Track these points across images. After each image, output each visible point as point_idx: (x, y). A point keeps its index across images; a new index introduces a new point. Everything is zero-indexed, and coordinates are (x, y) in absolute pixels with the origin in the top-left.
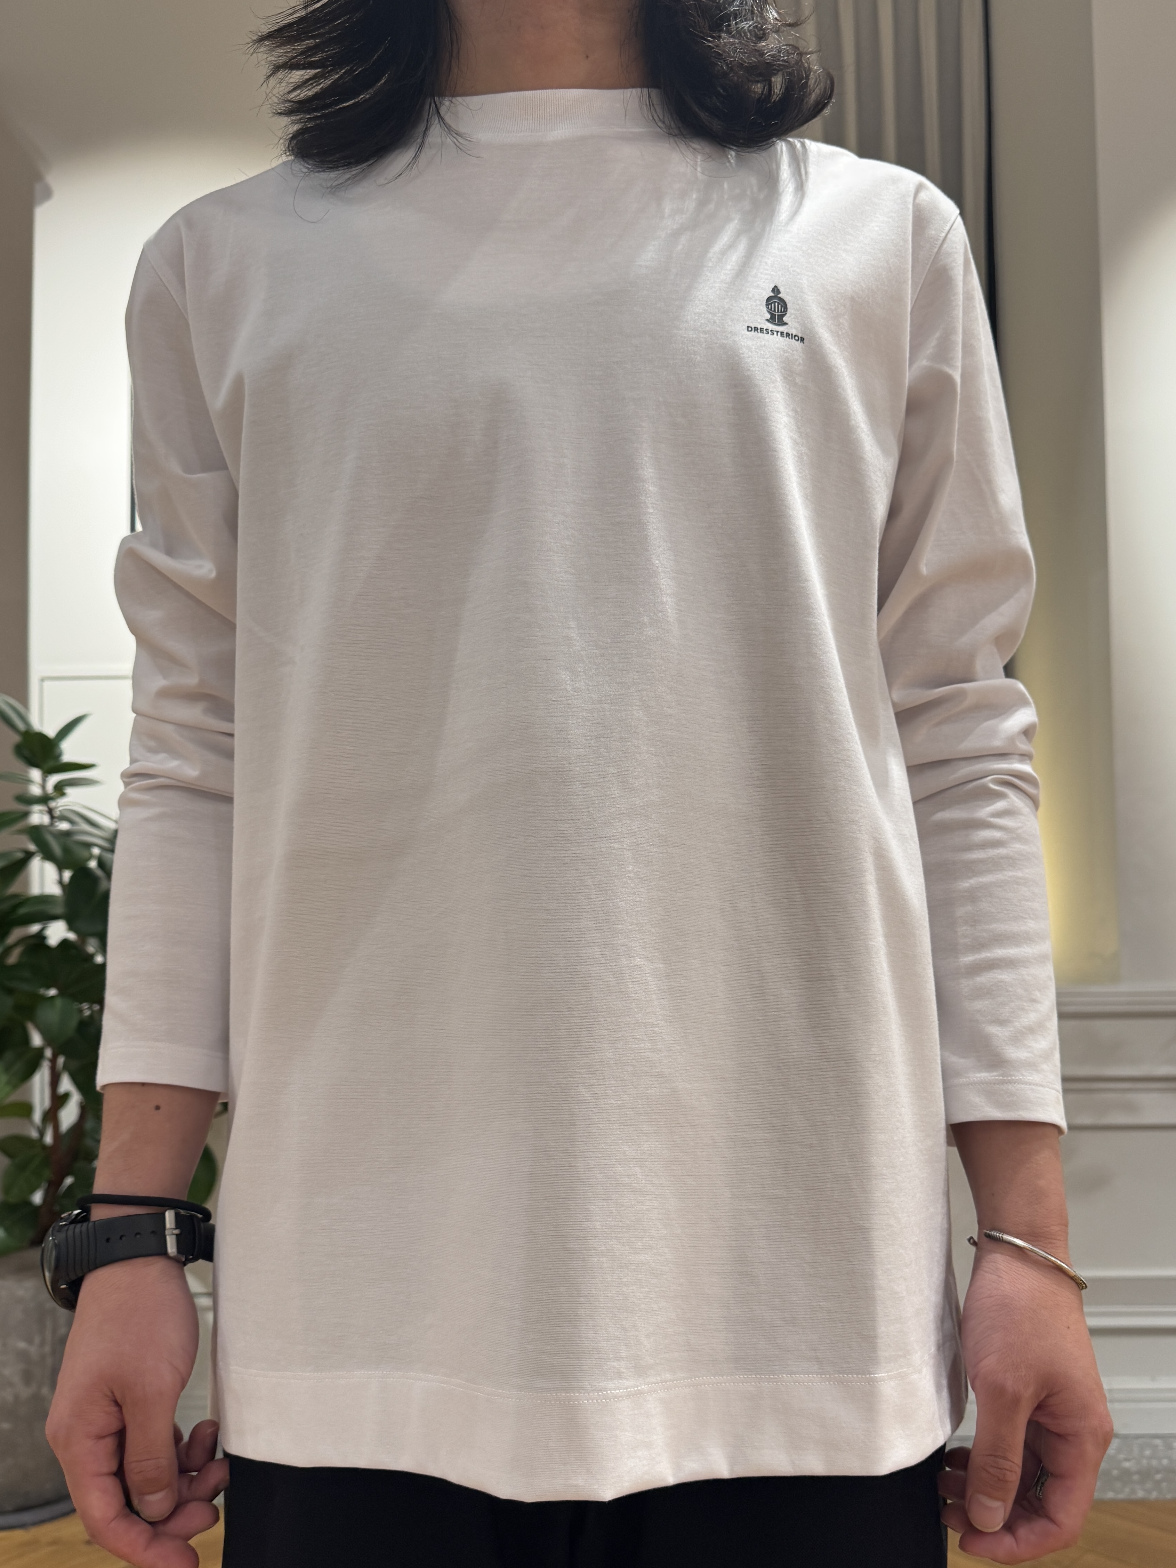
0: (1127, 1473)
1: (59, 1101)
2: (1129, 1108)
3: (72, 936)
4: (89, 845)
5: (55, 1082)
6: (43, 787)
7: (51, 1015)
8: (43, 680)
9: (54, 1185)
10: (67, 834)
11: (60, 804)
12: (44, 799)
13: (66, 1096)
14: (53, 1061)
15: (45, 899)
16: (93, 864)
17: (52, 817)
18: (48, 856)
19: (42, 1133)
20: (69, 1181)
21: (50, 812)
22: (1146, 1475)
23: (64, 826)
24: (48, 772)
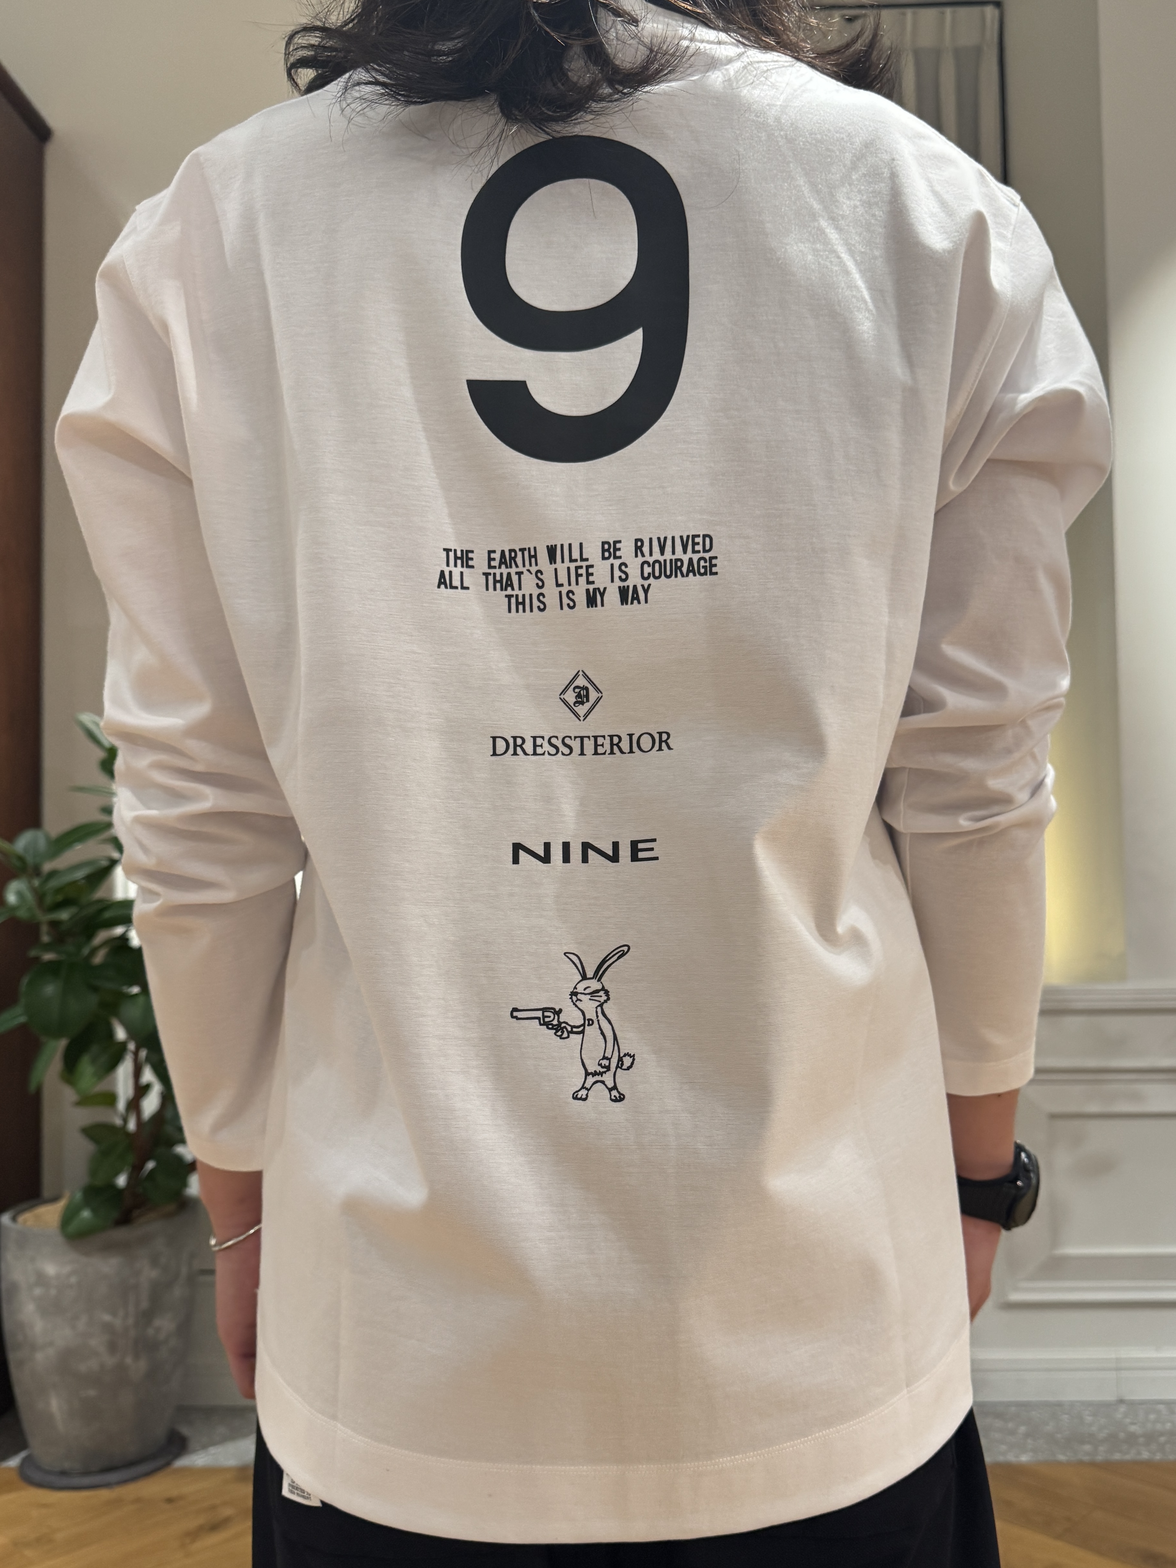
1: (141, 1090)
5: (137, 1073)
7: (133, 1011)
9: (137, 1168)
13: (148, 1086)
14: (136, 1054)
19: (125, 1121)
20: (151, 1165)
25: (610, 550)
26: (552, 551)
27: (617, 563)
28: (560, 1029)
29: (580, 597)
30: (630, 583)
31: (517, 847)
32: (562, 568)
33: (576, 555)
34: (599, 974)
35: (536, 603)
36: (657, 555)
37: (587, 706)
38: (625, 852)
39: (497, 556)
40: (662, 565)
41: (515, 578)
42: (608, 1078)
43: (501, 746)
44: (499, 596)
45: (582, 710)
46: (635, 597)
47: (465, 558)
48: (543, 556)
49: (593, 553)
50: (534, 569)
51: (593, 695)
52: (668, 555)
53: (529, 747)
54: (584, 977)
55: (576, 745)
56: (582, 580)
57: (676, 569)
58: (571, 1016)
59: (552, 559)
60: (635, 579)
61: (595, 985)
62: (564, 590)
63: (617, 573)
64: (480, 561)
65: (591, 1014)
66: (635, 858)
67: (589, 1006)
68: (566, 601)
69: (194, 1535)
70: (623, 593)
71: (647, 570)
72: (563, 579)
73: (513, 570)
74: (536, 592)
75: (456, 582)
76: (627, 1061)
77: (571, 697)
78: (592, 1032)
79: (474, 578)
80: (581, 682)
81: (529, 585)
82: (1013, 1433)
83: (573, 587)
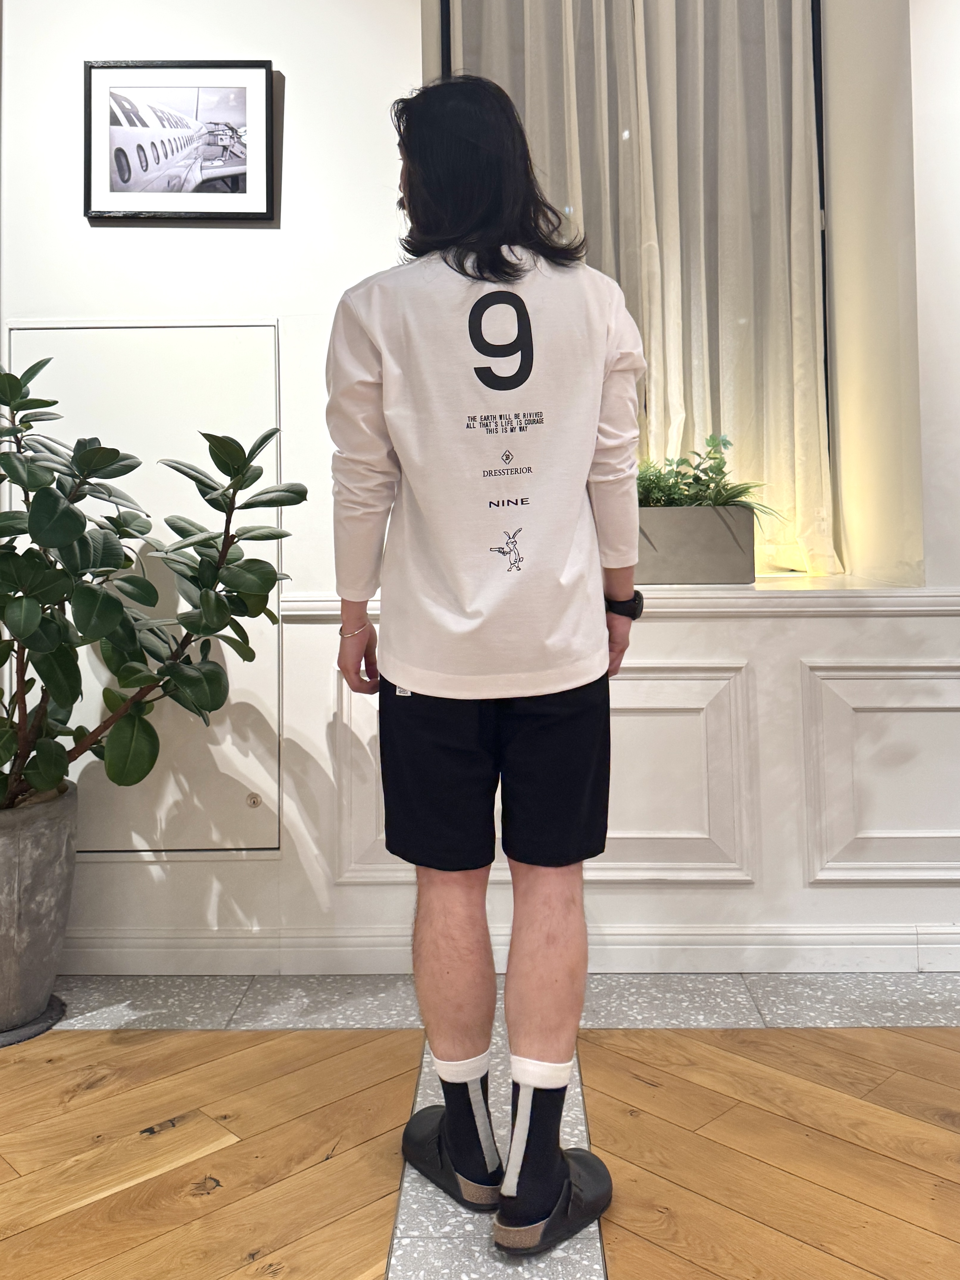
0: (932, 1003)
1: (25, 686)
2: (932, 693)
3: (36, 547)
4: (51, 470)
5: (21, 670)
6: (13, 422)
7: (19, 613)
8: (11, 330)
9: (20, 758)
10: (33, 460)
11: (26, 436)
12: (13, 431)
13: (32, 681)
14: (20, 653)
15: (13, 515)
16: (54, 486)
17: (19, 446)
18: (16, 479)
19: (10, 715)
20: (34, 753)
21: (18, 442)
22: (947, 1005)
23: (30, 453)
24: (15, 409)
25: (517, 416)
26: (501, 416)
27: (519, 420)
28: (503, 553)
29: (509, 430)
30: (522, 426)
31: (491, 503)
32: (504, 421)
33: (508, 418)
34: (513, 537)
35: (495, 431)
36: (529, 418)
37: (509, 460)
38: (519, 502)
39: (483, 417)
40: (530, 421)
41: (489, 424)
42: (516, 565)
43: (486, 473)
44: (484, 429)
45: (507, 461)
46: (523, 430)
47: (474, 419)
48: (498, 418)
49: (512, 417)
50: (495, 421)
51: (511, 457)
52: (532, 418)
53: (493, 473)
54: (510, 538)
55: (506, 472)
56: (509, 425)
57: (534, 422)
58: (507, 549)
59: (501, 418)
60: (523, 425)
61: (513, 540)
62: (504, 428)
63: (519, 423)
64: (478, 419)
65: (512, 548)
66: (522, 504)
67: (511, 546)
68: (504, 430)
69: (73, 1092)
70: (520, 428)
71: (527, 422)
72: (504, 424)
73: (488, 421)
74: (495, 427)
75: (472, 426)
76: (521, 559)
77: (504, 458)
78: (512, 553)
79: (477, 424)
80: (507, 453)
81: (493, 426)
82: (820, 1000)
83: (507, 427)
